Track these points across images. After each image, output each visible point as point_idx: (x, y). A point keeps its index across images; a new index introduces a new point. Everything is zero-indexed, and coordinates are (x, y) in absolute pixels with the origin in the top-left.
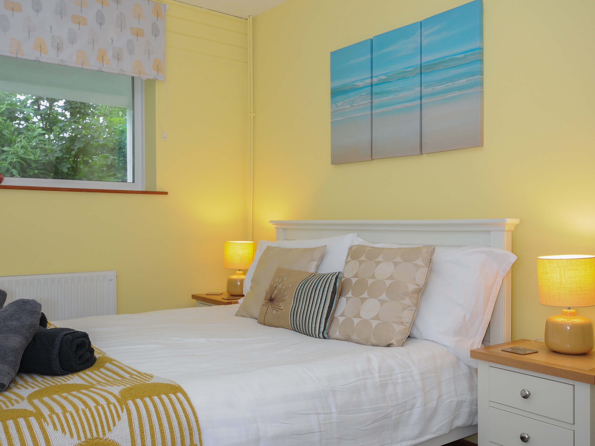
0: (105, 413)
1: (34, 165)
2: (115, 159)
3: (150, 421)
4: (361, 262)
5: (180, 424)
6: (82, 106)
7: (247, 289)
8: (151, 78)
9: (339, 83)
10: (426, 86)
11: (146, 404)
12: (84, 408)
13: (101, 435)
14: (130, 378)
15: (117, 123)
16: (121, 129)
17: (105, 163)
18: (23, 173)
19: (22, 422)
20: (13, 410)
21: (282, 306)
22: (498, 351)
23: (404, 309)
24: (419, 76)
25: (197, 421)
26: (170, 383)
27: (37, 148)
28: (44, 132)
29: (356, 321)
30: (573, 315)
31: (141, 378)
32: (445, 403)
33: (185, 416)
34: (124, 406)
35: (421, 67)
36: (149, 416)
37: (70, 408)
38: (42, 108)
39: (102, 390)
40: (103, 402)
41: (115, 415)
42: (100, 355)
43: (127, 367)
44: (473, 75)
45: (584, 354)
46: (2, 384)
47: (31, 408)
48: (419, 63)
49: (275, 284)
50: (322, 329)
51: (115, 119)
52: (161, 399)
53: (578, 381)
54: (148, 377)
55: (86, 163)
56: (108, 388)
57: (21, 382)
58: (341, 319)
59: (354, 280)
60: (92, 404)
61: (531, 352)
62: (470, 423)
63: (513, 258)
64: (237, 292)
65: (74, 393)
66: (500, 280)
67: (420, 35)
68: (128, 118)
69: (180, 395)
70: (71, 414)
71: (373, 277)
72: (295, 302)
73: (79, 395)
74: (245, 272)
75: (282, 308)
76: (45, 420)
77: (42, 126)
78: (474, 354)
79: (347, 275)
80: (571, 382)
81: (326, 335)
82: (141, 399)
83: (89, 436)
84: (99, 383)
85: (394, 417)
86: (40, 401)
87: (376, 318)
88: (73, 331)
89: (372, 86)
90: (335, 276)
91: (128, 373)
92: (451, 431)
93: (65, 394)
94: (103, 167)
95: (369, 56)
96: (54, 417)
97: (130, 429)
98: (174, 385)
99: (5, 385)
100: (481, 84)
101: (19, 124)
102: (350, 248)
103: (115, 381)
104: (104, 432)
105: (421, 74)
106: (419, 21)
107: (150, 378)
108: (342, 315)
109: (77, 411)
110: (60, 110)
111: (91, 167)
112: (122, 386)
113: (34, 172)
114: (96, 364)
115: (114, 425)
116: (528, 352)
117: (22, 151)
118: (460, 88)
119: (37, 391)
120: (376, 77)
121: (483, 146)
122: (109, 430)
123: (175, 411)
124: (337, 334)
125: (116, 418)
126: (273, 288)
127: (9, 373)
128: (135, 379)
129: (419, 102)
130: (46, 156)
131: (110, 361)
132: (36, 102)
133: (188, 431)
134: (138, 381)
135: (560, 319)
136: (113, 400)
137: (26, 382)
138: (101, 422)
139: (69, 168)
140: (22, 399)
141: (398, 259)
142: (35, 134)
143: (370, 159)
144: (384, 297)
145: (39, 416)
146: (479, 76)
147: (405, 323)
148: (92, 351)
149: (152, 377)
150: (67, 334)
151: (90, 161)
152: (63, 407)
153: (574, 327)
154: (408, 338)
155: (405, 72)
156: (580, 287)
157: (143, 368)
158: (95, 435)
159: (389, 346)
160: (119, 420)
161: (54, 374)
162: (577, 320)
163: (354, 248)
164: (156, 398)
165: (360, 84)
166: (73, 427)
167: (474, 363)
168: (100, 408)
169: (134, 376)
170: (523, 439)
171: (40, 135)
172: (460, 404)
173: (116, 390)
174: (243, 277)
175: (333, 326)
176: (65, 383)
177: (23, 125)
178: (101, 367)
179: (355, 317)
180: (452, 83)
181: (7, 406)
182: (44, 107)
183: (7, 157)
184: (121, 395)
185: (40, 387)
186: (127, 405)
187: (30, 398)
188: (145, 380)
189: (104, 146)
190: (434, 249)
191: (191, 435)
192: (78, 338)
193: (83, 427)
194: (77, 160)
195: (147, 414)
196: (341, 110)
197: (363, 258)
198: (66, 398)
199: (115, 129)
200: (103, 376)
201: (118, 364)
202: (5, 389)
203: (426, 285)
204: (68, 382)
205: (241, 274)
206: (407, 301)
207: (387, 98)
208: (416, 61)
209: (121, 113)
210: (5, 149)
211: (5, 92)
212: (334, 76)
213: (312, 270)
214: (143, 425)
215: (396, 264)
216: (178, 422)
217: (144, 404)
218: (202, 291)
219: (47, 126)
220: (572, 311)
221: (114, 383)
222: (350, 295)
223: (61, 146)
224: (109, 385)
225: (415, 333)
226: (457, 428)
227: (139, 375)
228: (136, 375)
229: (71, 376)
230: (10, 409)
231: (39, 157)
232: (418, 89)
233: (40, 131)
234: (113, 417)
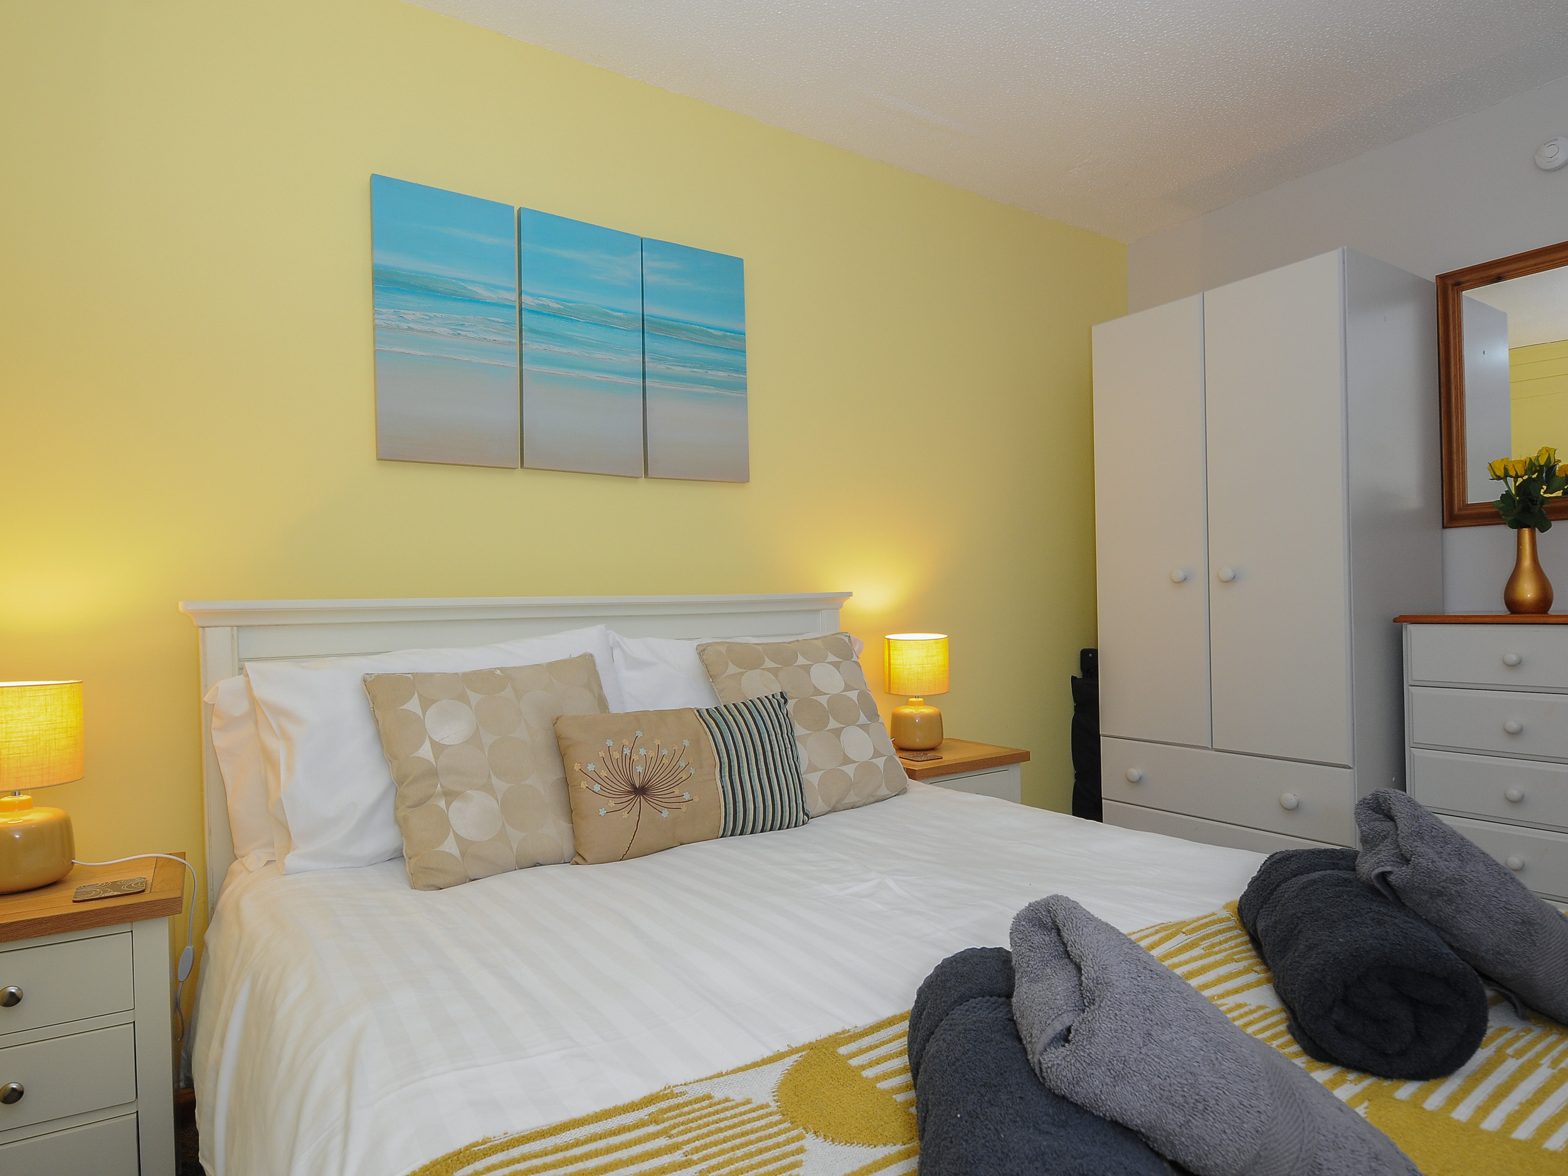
180: (704, 371)
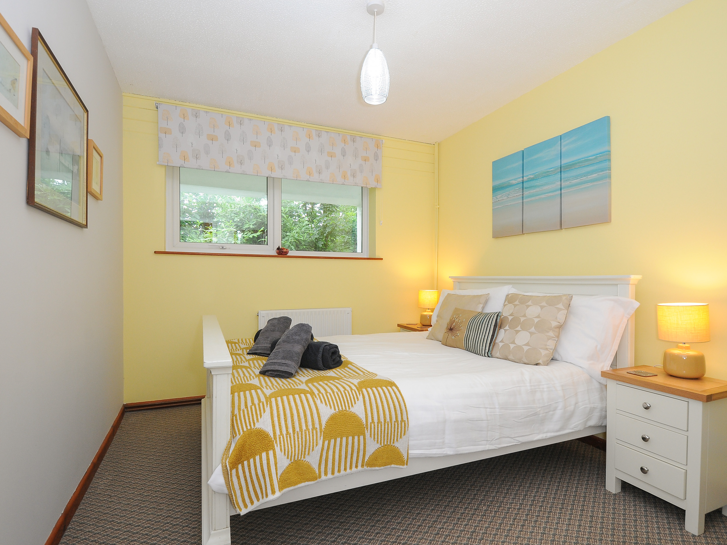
0: (349, 395)
1: (303, 243)
2: (349, 238)
3: (376, 403)
4: (515, 306)
5: (394, 406)
6: (331, 206)
7: (433, 322)
8: (374, 187)
9: (498, 182)
10: (564, 181)
11: (374, 392)
12: (338, 391)
13: (347, 409)
14: (363, 375)
15: (350, 215)
16: (353, 219)
17: (343, 241)
18: (297, 248)
19: (303, 396)
20: (298, 389)
21: (458, 334)
22: (624, 373)
23: (549, 339)
24: (560, 174)
25: (405, 405)
26: (388, 380)
27: (305, 233)
28: (309, 223)
29: (512, 346)
30: (688, 348)
31: (370, 375)
32: (581, 408)
33: (398, 402)
34: (360, 392)
35: (561, 168)
36: (376, 399)
37: (329, 390)
38: (308, 208)
39: (347, 381)
40: (348, 388)
41: (355, 397)
42: (345, 360)
43: (361, 368)
44: (603, 171)
45: (696, 379)
46: (291, 373)
47: (308, 389)
48: (560, 165)
49: (454, 319)
50: (487, 351)
51: (349, 213)
52: (383, 390)
53: (692, 399)
54: (374, 375)
55: (332, 241)
56: (350, 380)
57: (300, 372)
58: (501, 344)
59: (510, 318)
60: (342, 390)
61: (652, 375)
62: (600, 424)
63: (637, 304)
64: (427, 323)
65: (331, 381)
66: (625, 320)
67: (560, 145)
68: (359, 212)
69: (394, 388)
70: (330, 394)
71: (524, 316)
72: (468, 332)
73: (334, 383)
74: (432, 310)
75: (458, 335)
76: (316, 396)
77: (307, 219)
78: (604, 374)
79: (505, 314)
80: (686, 399)
81: (490, 355)
82: (371, 388)
83: (340, 409)
84: (345, 376)
85: (541, 415)
86: (312, 384)
87: (527, 344)
88: (330, 344)
89: (523, 183)
90: (497, 314)
91: (362, 371)
92: (585, 428)
93: (326, 382)
94: (342, 243)
95: (521, 162)
96: (321, 395)
97: (364, 406)
98: (390, 381)
99: (293, 374)
100: (610, 177)
101: (295, 219)
102: (507, 296)
103: (354, 376)
104: (349, 406)
105: (561, 172)
106: (559, 135)
107: (375, 376)
108: (502, 341)
109: (333, 393)
110: (318, 210)
111: (335, 243)
112: (358, 379)
113: (303, 247)
114: (342, 365)
115: (355, 403)
116: (649, 375)
117: (297, 235)
118: (592, 181)
119: (310, 379)
120: (526, 176)
121: (611, 222)
122: (352, 406)
123: (392, 398)
124: (498, 355)
125: (356, 399)
126: (452, 322)
127: (295, 367)
128: (366, 375)
129: (559, 192)
130: (310, 237)
131: (351, 363)
132: (305, 205)
133: (400, 412)
134: (368, 377)
135: (676, 351)
136: (354, 388)
137: (304, 373)
138: (348, 401)
139: (322, 244)
140: (302, 383)
141: (544, 304)
142: (304, 224)
143: (522, 234)
144: (533, 330)
145: (312, 394)
146: (607, 171)
147: (549, 349)
148: (340, 356)
149: (377, 375)
150: (326, 345)
151: (334, 240)
152: (325, 390)
153: (689, 358)
154: (552, 360)
155: (548, 171)
156: (694, 328)
157: (370, 369)
158: (344, 408)
159: (537, 364)
160: (358, 401)
161: (319, 369)
162: (691, 353)
163: (510, 296)
164: (379, 389)
165: (514, 182)
166: (331, 402)
167: (603, 380)
168: (346, 392)
169: (365, 374)
170: (644, 439)
171: (307, 225)
172: (592, 410)
173: (356, 382)
174: (431, 313)
175: (495, 349)
176: (326, 375)
177: (297, 219)
178: (346, 367)
179: (511, 343)
181: (294, 386)
182: (309, 208)
183: (288, 239)
184: (359, 385)
185: (312, 377)
186: (362, 391)
187: (307, 382)
188: (372, 377)
189: (342, 230)
190: (572, 297)
191: (402, 414)
192: (333, 348)
193: (337, 403)
194: (327, 239)
195: (375, 398)
196: (500, 200)
197: (517, 303)
198: (327, 384)
199: (349, 219)
200: (347, 372)
201: (356, 366)
202: (293, 376)
203: (565, 322)
204: (327, 375)
205: (429, 312)
206: (551, 334)
207: (534, 191)
208: (557, 164)
209: (353, 210)
210: (288, 234)
211: (288, 201)
212: (495, 177)
213: (479, 310)
214: (372, 405)
215: (542, 307)
216: (393, 405)
217: (372, 392)
218: (404, 322)
219: (311, 219)
220: (687, 345)
221: (354, 377)
222: (507, 328)
223: (318, 231)
224: (352, 378)
225: (557, 357)
226: (590, 427)
227: (369, 374)
228: (367, 373)
229: (328, 371)
230: (296, 388)
231: (306, 238)
232: (559, 183)
233: (307, 223)
234: (354, 398)
